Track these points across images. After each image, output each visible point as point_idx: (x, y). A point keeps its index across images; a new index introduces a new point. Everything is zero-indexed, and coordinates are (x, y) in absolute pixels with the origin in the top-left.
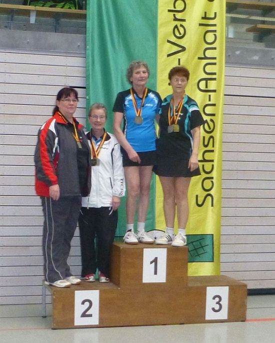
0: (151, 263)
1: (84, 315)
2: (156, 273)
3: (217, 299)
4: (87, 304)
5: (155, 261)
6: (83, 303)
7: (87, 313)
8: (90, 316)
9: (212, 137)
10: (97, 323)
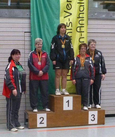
3: (93, 116)
6: (40, 118)
7: (42, 122)
10: (46, 126)
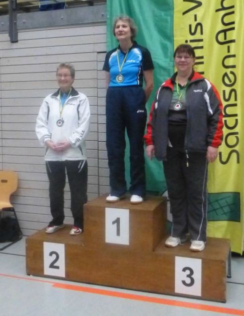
0: (114, 223)
1: (52, 266)
2: (118, 233)
3: (188, 272)
4: (54, 256)
5: (117, 221)
6: (51, 254)
7: (54, 265)
8: (57, 268)
9: (234, 90)
10: (63, 275)
